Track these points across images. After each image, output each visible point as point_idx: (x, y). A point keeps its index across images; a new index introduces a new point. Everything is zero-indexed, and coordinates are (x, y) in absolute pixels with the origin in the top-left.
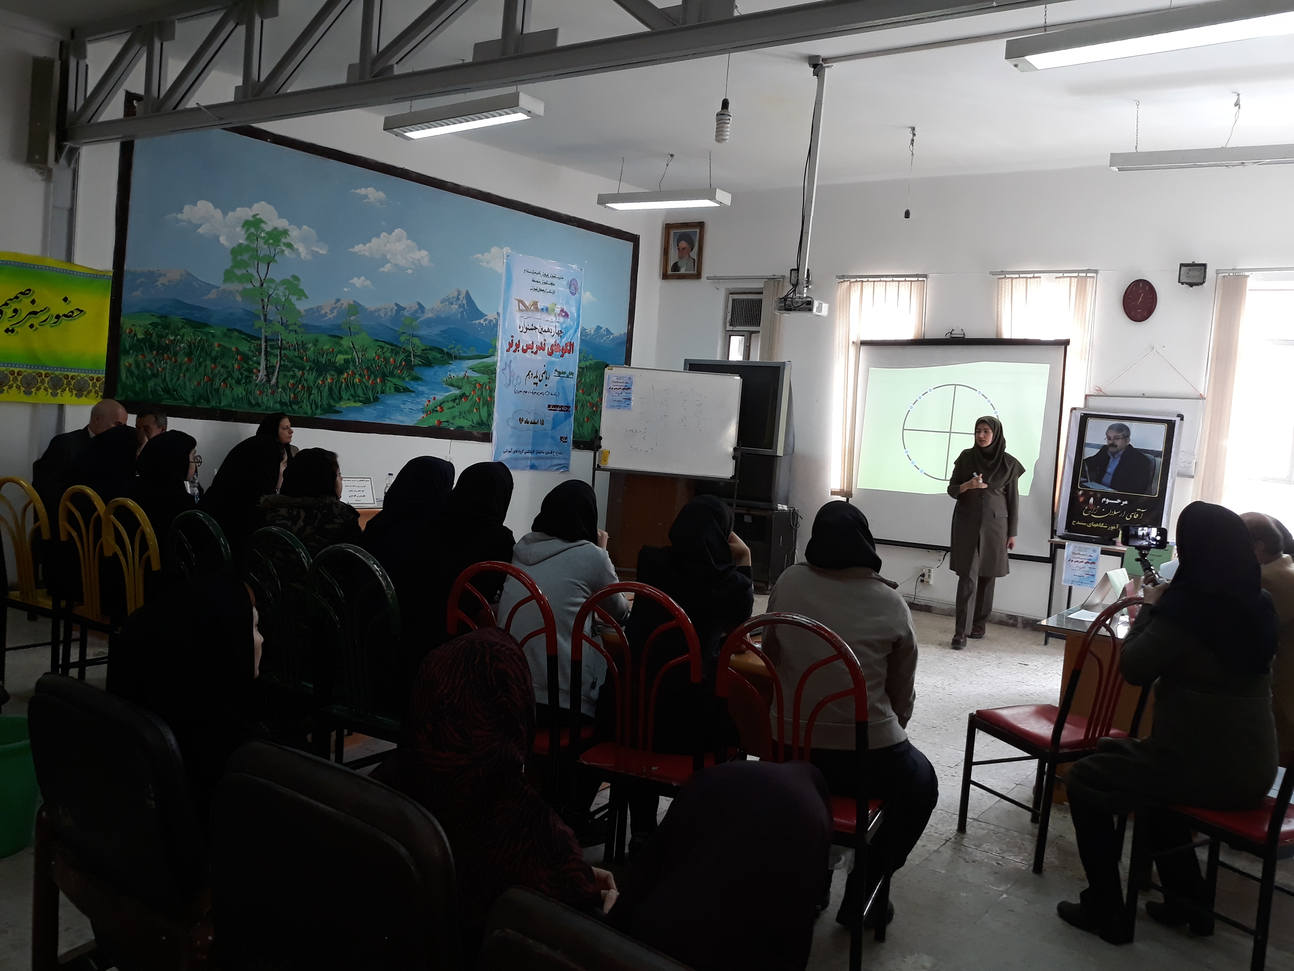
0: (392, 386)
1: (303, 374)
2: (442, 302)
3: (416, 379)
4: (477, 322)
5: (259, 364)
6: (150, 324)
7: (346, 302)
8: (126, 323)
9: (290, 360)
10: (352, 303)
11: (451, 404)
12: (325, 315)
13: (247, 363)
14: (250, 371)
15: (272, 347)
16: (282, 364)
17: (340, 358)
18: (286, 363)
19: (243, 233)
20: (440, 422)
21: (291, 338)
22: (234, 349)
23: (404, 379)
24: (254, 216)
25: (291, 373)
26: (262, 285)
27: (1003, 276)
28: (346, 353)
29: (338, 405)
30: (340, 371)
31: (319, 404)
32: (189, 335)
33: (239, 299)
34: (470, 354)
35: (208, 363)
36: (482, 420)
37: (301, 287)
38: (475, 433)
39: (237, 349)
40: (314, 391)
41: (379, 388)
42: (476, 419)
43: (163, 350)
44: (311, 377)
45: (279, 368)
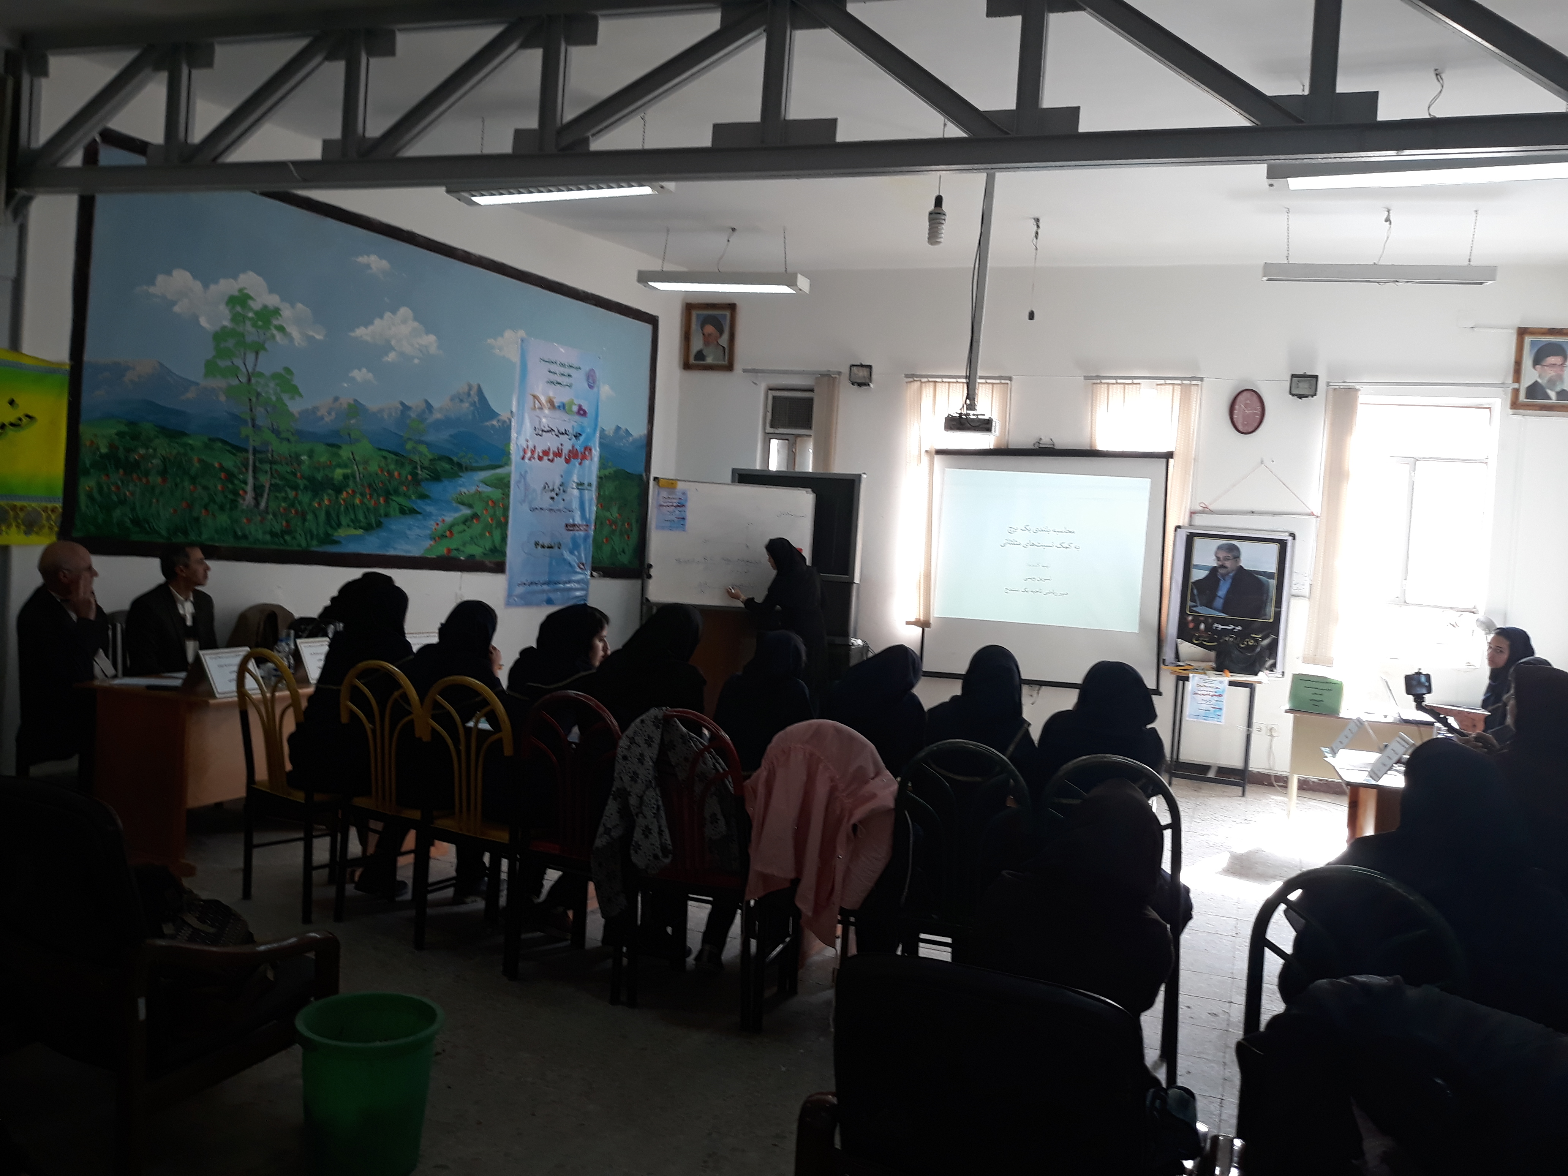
0: (397, 507)
1: (297, 494)
2: (452, 399)
3: (423, 497)
4: (488, 424)
5: (245, 483)
6: (117, 434)
7: (345, 400)
8: (86, 431)
9: (282, 478)
10: (352, 402)
11: (462, 527)
12: (322, 418)
13: (233, 483)
14: (235, 493)
15: (261, 461)
16: (273, 482)
17: (339, 473)
18: (278, 481)
19: (227, 312)
20: (449, 550)
21: (282, 449)
22: (216, 465)
23: (409, 498)
24: (241, 290)
25: (283, 494)
26: (249, 380)
27: (1099, 381)
28: (345, 466)
29: (336, 534)
30: (338, 490)
31: (315, 532)
32: (163, 448)
33: (223, 398)
34: (482, 464)
35: (186, 484)
36: (495, 547)
37: (296, 381)
38: (487, 562)
39: (220, 465)
40: (310, 517)
41: (382, 512)
42: (488, 545)
43: (132, 468)
44: (305, 498)
45: (270, 489)
